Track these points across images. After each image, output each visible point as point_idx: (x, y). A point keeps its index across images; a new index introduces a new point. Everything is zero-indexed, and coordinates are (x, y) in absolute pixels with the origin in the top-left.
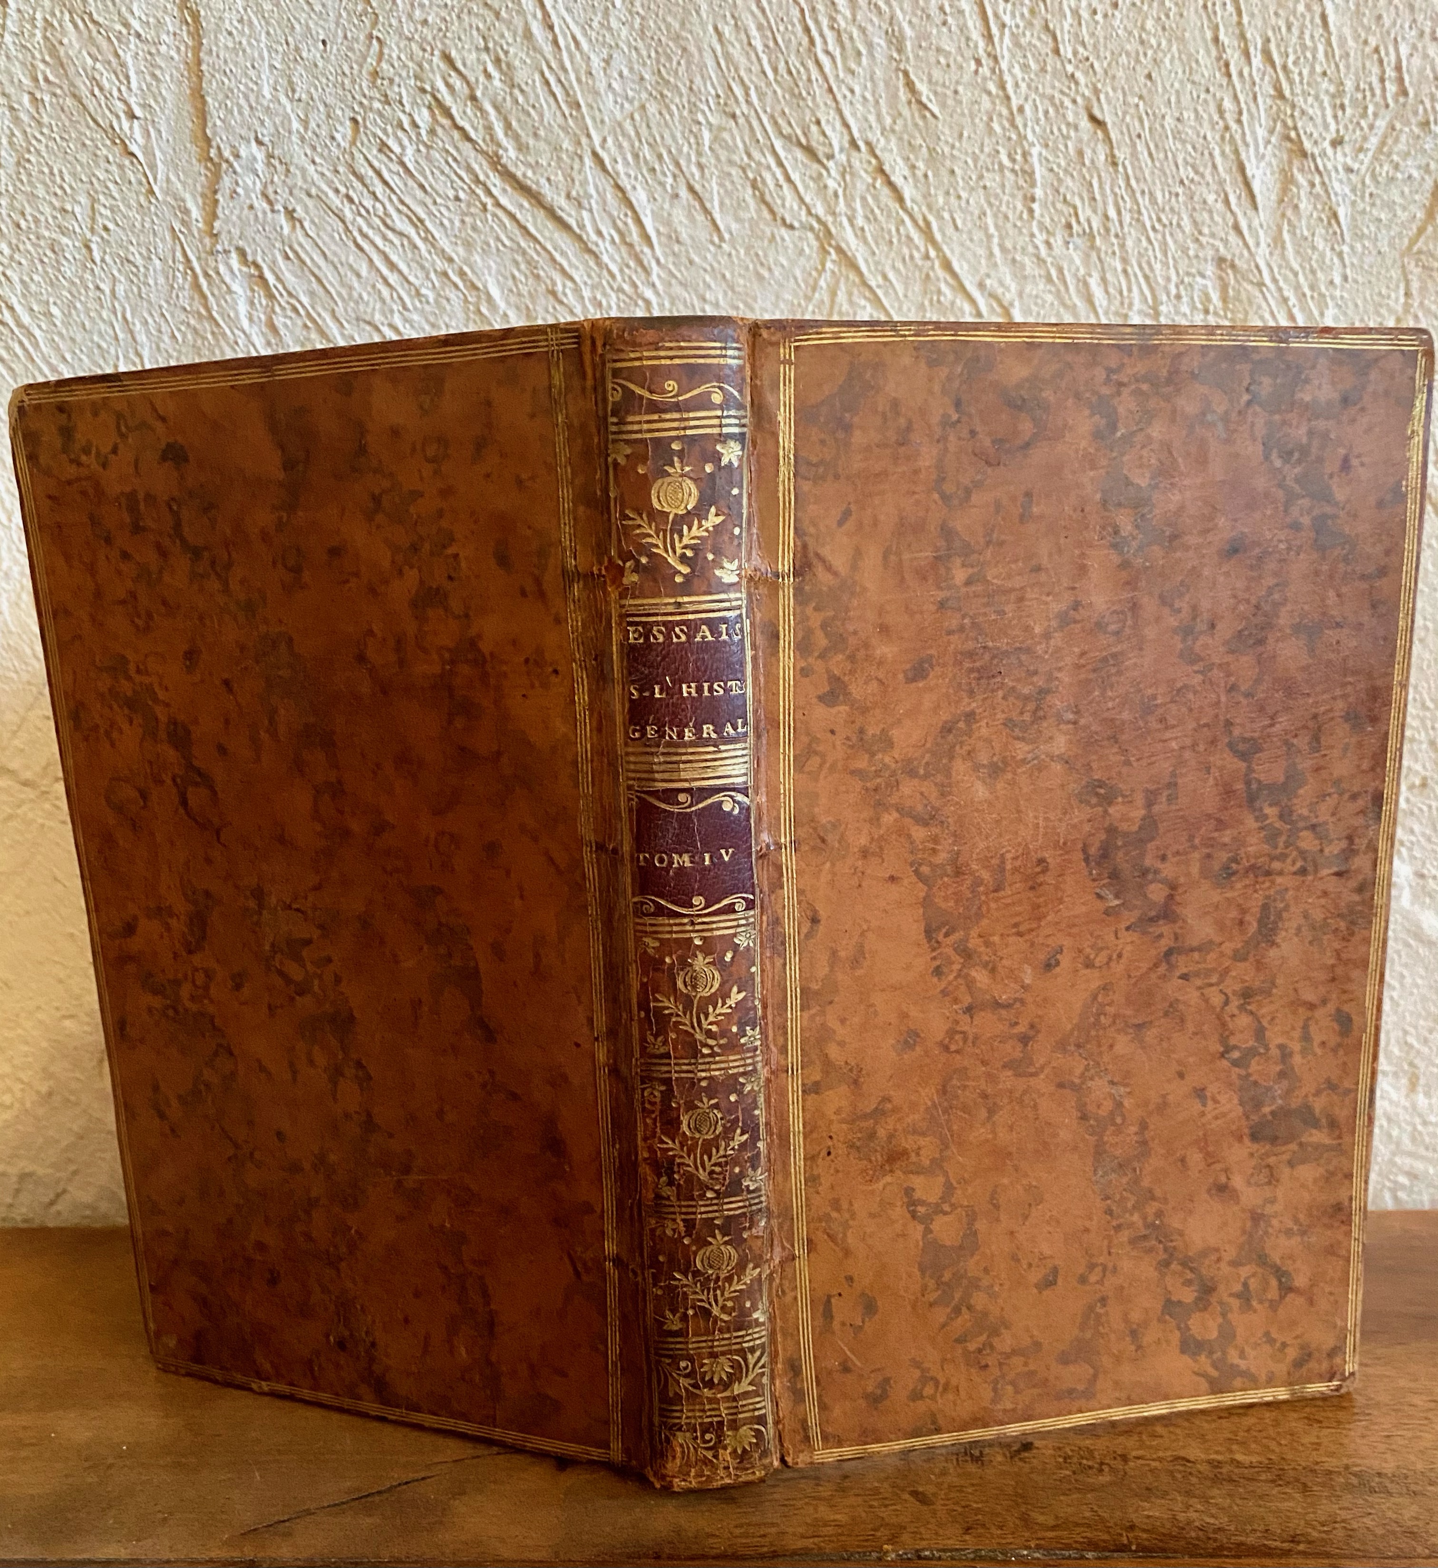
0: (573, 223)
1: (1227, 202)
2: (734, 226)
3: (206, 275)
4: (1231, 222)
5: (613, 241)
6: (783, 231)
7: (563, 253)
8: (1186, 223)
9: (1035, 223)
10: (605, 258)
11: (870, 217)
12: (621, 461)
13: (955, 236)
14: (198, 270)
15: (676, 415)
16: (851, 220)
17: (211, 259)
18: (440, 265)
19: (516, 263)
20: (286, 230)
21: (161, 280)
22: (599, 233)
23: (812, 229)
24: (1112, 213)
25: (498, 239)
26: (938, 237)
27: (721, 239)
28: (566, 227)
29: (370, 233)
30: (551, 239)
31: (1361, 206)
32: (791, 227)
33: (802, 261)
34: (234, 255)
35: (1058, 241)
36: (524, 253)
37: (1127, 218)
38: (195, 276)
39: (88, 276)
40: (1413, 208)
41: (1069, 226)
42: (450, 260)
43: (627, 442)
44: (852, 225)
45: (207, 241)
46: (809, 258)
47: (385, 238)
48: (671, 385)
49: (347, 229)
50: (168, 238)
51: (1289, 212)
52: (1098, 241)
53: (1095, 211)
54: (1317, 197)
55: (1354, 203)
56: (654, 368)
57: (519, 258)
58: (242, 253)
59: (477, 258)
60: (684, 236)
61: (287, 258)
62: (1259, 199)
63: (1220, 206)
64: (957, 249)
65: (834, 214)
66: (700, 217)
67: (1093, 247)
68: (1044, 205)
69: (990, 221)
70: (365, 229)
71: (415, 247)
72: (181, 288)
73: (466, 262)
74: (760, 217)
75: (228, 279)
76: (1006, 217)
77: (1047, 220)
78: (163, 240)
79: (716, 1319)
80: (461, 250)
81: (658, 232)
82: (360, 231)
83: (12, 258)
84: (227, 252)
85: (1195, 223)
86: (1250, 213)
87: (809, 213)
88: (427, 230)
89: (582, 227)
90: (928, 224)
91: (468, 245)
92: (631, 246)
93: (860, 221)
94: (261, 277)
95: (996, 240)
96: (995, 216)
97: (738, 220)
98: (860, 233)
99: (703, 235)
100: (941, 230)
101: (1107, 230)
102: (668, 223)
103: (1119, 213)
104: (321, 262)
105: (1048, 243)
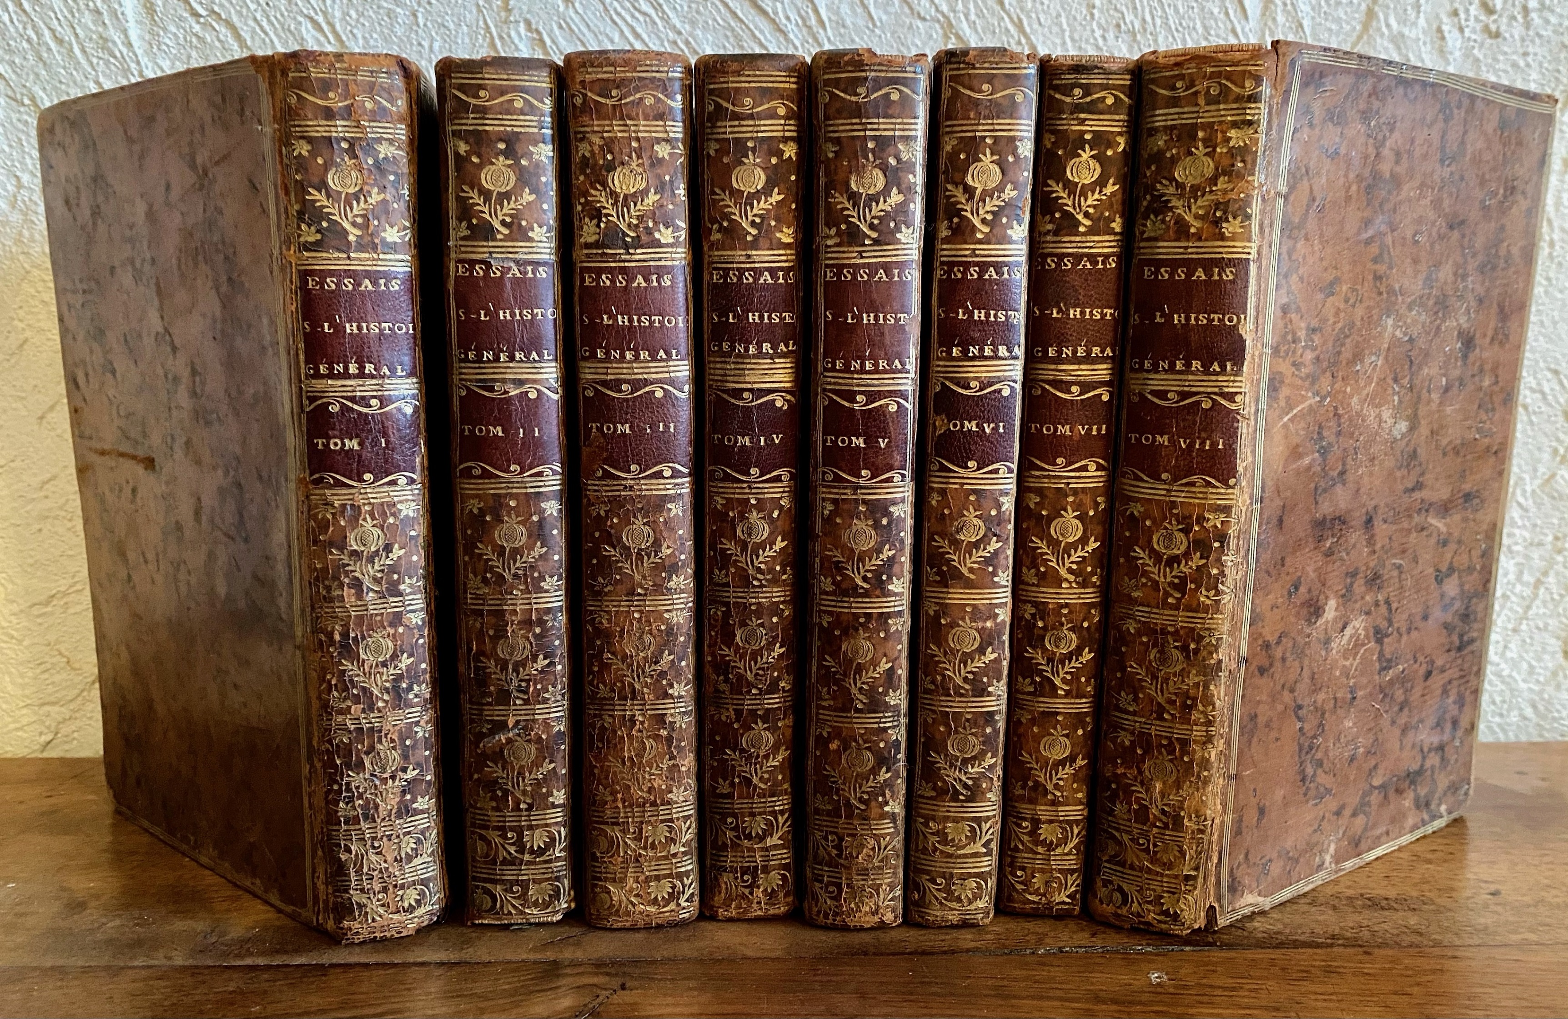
0: (770, 11)
1: (1227, 14)
2: (884, 18)
3: (501, 38)
4: (1229, 27)
5: (797, 25)
6: (919, 23)
7: (762, 32)
8: (1199, 25)
9: (1094, 24)
10: (791, 36)
11: (980, 15)
12: (712, 153)
13: (1040, 30)
14: (495, 34)
15: (751, 122)
16: (967, 16)
17: (505, 27)
18: (671, 35)
19: (727, 37)
20: (561, 9)
21: (467, 40)
22: (788, 18)
23: (938, 21)
24: (1148, 18)
25: (715, 20)
26: (1028, 30)
27: (874, 25)
28: (764, 13)
29: (623, 13)
30: (753, 21)
31: (1318, 20)
32: (924, 19)
33: (931, 43)
34: (522, 25)
35: (1110, 36)
36: (733, 30)
37: (1158, 22)
38: (492, 38)
39: (413, 36)
40: (1354, 23)
41: (1118, 26)
42: (679, 33)
43: (717, 140)
44: (967, 19)
45: (503, 14)
46: (936, 41)
47: (633, 16)
48: (748, 101)
49: (606, 9)
50: (474, 11)
51: (1270, 23)
52: (1139, 37)
53: (1136, 16)
54: (1289, 13)
55: (1313, 18)
56: (737, 90)
57: (729, 34)
58: (528, 23)
59: (699, 32)
60: (848, 22)
61: (561, 27)
62: (1249, 12)
63: (1222, 16)
64: (1041, 38)
65: (954, 11)
66: (859, 10)
67: (1135, 40)
68: (1101, 11)
69: (1064, 20)
70: (619, 9)
71: (655, 23)
72: (481, 46)
73: (691, 34)
74: (903, 12)
75: (516, 41)
76: (1075, 18)
77: (1103, 21)
78: (470, 12)
79: (755, 786)
80: (687, 26)
81: (830, 19)
82: (615, 10)
83: (358, 21)
84: (517, 22)
85: (1205, 27)
86: (1243, 22)
87: (937, 10)
88: (664, 12)
89: (776, 13)
90: (1020, 20)
91: (693, 23)
92: (810, 28)
93: (973, 17)
94: (542, 41)
95: (1067, 34)
96: (1067, 18)
97: (886, 12)
98: (973, 25)
99: (861, 22)
100: (1030, 25)
101: (1145, 30)
102: (837, 13)
103: (1153, 19)
104: (585, 30)
105: (1104, 38)
